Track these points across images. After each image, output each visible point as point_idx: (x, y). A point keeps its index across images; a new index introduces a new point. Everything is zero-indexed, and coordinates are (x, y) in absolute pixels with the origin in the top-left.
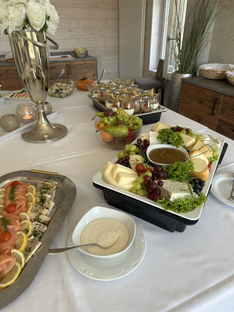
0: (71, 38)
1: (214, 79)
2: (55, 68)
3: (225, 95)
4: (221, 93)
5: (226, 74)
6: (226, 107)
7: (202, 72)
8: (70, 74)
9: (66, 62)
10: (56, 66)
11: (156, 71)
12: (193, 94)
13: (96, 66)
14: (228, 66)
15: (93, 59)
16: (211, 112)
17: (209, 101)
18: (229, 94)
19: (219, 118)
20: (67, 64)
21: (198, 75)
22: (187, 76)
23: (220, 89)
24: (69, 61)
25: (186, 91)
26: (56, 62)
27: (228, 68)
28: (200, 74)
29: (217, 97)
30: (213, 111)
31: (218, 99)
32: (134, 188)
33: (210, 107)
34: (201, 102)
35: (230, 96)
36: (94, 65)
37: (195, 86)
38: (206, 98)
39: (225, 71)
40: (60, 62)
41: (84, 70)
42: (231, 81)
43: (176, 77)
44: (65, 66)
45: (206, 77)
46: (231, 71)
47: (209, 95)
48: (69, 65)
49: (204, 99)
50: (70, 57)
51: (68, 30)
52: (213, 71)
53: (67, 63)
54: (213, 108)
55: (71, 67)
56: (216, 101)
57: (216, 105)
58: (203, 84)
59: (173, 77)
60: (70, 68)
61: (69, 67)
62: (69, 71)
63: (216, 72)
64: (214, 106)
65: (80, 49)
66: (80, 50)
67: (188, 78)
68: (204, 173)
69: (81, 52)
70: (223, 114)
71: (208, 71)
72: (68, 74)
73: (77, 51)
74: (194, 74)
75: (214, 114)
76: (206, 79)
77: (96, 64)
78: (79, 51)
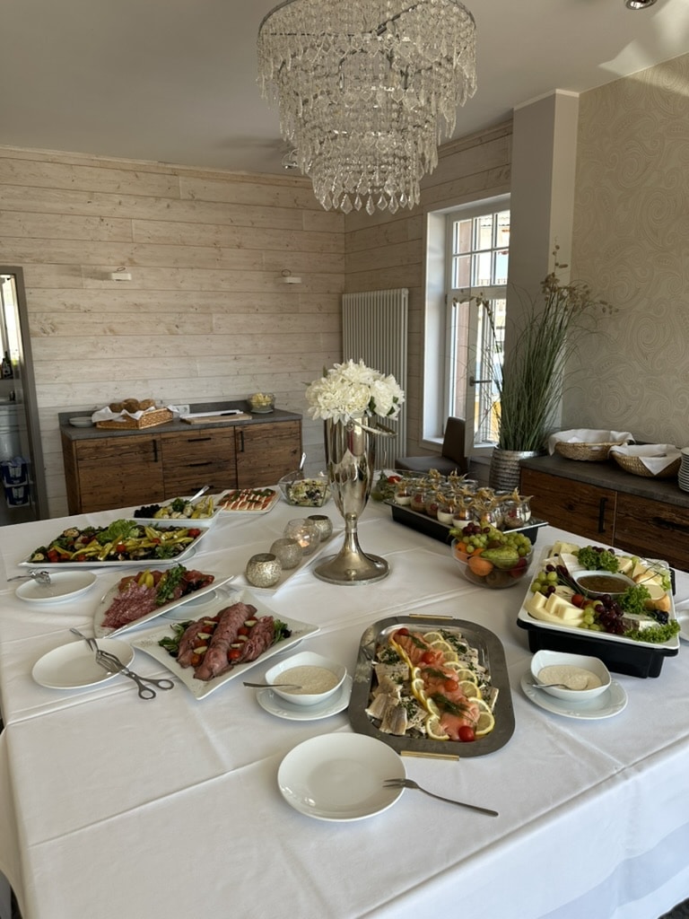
0: (238, 374)
1: (586, 462)
2: (209, 439)
3: (621, 493)
4: (612, 487)
5: (612, 451)
6: (627, 515)
7: (560, 448)
8: (242, 451)
9: (234, 425)
10: (211, 434)
11: (441, 441)
12: (550, 491)
13: (300, 432)
14: (610, 434)
15: (294, 418)
16: (597, 527)
17: (587, 504)
18: (628, 491)
19: (615, 539)
20: (235, 431)
21: (551, 452)
22: (526, 455)
23: (609, 481)
24: (241, 424)
25: (533, 486)
26: (212, 426)
27: (611, 439)
28: (557, 452)
29: (604, 496)
30: (601, 525)
31: (606, 500)
32: (584, 622)
33: (593, 518)
34: (571, 508)
35: (631, 495)
36: (294, 431)
37: (553, 475)
38: (580, 499)
39: (610, 447)
40: (221, 426)
41: (272, 442)
42: (625, 465)
43: (506, 458)
44: (231, 434)
45: (571, 457)
46: (620, 445)
47: (587, 492)
48: (241, 432)
49: (575, 501)
50: (240, 415)
51: (233, 357)
52: (585, 446)
53: (236, 428)
54: (601, 519)
55: (244, 436)
56: (603, 505)
57: (605, 513)
58: (570, 471)
59: (497, 456)
60: (242, 439)
61: (240, 436)
62: (240, 445)
63: (590, 447)
64: (602, 513)
65: (261, 397)
66: (261, 399)
67: (530, 458)
68: (664, 600)
69: (264, 404)
70: (623, 530)
71: (574, 446)
72: (236, 452)
73: (254, 401)
74: (542, 452)
75: (604, 531)
76: (571, 460)
77: (300, 428)
78: (259, 402)
